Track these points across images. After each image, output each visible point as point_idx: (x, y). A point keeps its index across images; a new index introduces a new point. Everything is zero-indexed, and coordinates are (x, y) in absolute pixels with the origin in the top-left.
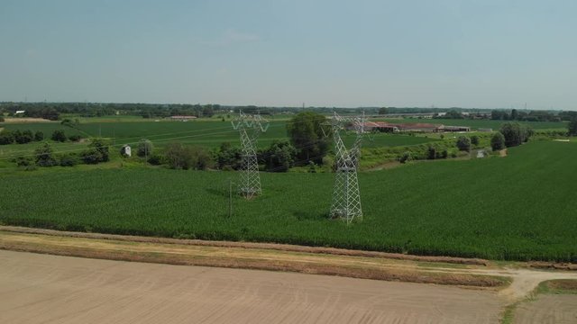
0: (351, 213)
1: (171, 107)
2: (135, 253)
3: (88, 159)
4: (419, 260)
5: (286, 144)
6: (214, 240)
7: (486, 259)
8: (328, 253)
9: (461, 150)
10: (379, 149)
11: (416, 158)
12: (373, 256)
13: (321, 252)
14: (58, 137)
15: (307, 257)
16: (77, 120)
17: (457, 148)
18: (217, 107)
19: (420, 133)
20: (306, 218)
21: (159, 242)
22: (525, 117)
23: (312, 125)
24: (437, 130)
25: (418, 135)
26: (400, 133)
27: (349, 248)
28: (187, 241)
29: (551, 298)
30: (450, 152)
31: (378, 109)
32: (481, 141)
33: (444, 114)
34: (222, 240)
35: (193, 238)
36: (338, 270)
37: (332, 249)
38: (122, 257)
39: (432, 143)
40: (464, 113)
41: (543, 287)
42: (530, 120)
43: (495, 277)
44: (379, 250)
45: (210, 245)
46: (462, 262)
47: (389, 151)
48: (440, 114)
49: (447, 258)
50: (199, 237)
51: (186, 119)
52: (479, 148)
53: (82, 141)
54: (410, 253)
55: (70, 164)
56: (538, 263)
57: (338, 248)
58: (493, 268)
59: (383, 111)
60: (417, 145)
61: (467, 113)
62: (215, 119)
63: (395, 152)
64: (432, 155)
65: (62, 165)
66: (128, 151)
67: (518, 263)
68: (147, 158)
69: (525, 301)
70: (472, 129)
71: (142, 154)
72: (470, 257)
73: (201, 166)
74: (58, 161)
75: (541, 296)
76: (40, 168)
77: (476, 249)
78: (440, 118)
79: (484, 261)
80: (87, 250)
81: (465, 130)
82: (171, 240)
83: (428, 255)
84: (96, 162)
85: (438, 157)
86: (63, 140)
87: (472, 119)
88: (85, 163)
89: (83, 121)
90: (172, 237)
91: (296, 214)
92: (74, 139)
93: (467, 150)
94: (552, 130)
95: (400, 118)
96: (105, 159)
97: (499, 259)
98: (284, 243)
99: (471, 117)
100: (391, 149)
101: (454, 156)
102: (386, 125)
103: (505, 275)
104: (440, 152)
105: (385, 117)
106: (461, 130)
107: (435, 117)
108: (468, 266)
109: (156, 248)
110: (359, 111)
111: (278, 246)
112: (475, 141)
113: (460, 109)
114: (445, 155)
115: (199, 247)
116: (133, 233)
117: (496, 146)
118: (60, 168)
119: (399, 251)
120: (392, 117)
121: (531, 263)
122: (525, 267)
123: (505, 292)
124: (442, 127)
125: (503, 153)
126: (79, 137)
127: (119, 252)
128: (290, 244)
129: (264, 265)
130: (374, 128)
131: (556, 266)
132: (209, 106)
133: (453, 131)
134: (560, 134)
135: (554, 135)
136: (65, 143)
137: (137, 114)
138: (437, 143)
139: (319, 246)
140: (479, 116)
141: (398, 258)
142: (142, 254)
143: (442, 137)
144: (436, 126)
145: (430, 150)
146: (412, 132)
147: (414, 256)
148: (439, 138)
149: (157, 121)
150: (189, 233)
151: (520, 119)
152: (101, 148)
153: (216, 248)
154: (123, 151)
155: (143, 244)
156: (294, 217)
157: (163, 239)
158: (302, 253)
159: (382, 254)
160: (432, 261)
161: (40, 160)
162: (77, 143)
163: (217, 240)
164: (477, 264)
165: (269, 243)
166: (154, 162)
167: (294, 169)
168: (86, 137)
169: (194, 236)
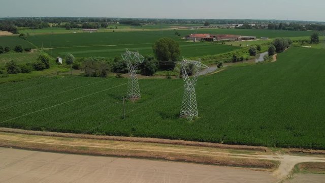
0: (191, 114)
1: (83, 20)
2: (72, 147)
3: (38, 68)
4: (229, 148)
5: (153, 58)
6: (116, 136)
7: (266, 146)
8: (180, 144)
9: (251, 55)
10: (205, 57)
11: (226, 62)
12: (205, 146)
13: (176, 144)
14: (18, 50)
15: (169, 148)
16: (28, 34)
17: (249, 54)
18: (109, 20)
19: (228, 41)
20: (167, 117)
21: (85, 138)
22: (287, 28)
24: (238, 39)
25: (227, 43)
26: (217, 42)
28: (100, 137)
29: (300, 177)
30: (245, 57)
31: (204, 20)
32: (262, 48)
33: (241, 25)
34: (120, 136)
35: (104, 135)
36: (186, 158)
38: (64, 150)
39: (235, 52)
40: (253, 25)
41: (297, 168)
42: (289, 29)
43: (271, 161)
44: (208, 142)
45: (114, 140)
46: (253, 149)
47: (211, 58)
48: (239, 25)
49: (245, 146)
50: (107, 134)
51: (91, 31)
52: (261, 53)
53: (32, 51)
54: (225, 143)
55: (27, 72)
56: (294, 149)
57: (185, 140)
58: (269, 154)
59: (207, 23)
60: (227, 53)
61: (254, 25)
62: (108, 30)
63: (214, 58)
64: (235, 60)
65: (23, 72)
66: (60, 61)
67: (283, 149)
68: (72, 65)
69: (287, 179)
70: (258, 38)
71: (68, 63)
72: (257, 146)
73: (104, 75)
74: (20, 70)
75: (295, 175)
76: (10, 75)
77: (261, 141)
78: (239, 28)
79: (265, 148)
80: (44, 145)
81: (253, 39)
82: (91, 136)
83: (235, 144)
84: (42, 69)
85: (238, 61)
86: (21, 51)
87: (257, 28)
88: (36, 70)
89: (32, 33)
90: (92, 134)
91: (161, 114)
92: (27, 50)
93: (254, 55)
94: (302, 38)
95: (217, 28)
96: (47, 67)
97: (273, 147)
99: (256, 27)
100: (212, 56)
101: (247, 59)
102: (208, 36)
103: (276, 159)
104: (240, 57)
105: (207, 28)
106: (250, 39)
107: (236, 28)
108: (257, 153)
109: (84, 143)
110: (194, 22)
112: (259, 48)
113: (250, 21)
114: (242, 59)
115: (107, 141)
117: (270, 53)
118: (21, 74)
119: (219, 142)
120: (212, 27)
121: (290, 149)
122: (287, 153)
123: (276, 172)
124: (240, 37)
125: (274, 57)
126: (31, 49)
127: (63, 147)
129: (145, 155)
130: (202, 39)
131: (304, 151)
132: (104, 20)
133: (246, 39)
134: (307, 41)
135: (302, 42)
136: (23, 53)
137: (63, 27)
138: (238, 50)
139: (175, 139)
140: (260, 26)
141: (218, 147)
142: (76, 148)
143: (241, 45)
144: (237, 36)
145: (234, 56)
146: (224, 41)
147: (227, 145)
148: (238, 45)
149: (75, 32)
150: (102, 132)
151: (284, 29)
152: (44, 61)
153: (117, 142)
154: (57, 61)
155: (76, 140)
156: (160, 117)
157: (87, 136)
158: (166, 145)
159: (209, 144)
160: (237, 149)
161: (10, 70)
162: (29, 53)
163: (118, 136)
164: (261, 150)
165: (147, 137)
166: (76, 67)
167: (158, 73)
168: (34, 48)
169: (105, 133)
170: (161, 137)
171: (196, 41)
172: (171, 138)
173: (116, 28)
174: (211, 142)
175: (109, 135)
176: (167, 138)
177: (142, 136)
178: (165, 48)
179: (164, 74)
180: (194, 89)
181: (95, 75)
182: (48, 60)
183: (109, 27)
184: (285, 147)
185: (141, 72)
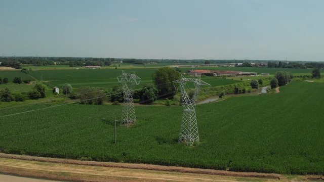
0: (192, 138)
1: (86, 59)
2: (51, 173)
3: (32, 96)
4: (237, 175)
5: (152, 87)
6: (104, 161)
7: (279, 173)
8: (178, 171)
9: (253, 88)
10: (206, 88)
11: (228, 94)
12: (207, 173)
13: (174, 170)
14: (17, 81)
15: (164, 176)
16: (30, 69)
17: (251, 87)
18: (113, 60)
19: (229, 76)
20: (164, 142)
21: (68, 163)
22: (286, 66)
23: (167, 75)
24: (238, 74)
25: (227, 78)
26: (218, 77)
27: (191, 167)
28: (86, 162)
30: (247, 89)
31: (204, 60)
32: (264, 82)
33: (241, 64)
34: (108, 161)
35: (90, 160)
37: (181, 168)
38: (42, 175)
39: (236, 84)
40: (252, 64)
42: (289, 67)
44: (211, 168)
45: (101, 166)
46: (264, 177)
48: (239, 64)
49: (255, 174)
50: (94, 159)
51: (94, 68)
52: (263, 86)
53: (31, 83)
54: (230, 170)
55: (21, 100)
56: (312, 176)
57: (184, 167)
59: (207, 62)
60: (228, 85)
61: (254, 64)
62: (111, 67)
63: (215, 90)
64: (237, 91)
65: (17, 101)
66: (57, 91)
67: (300, 176)
68: (69, 95)
70: (258, 74)
72: (269, 172)
73: (100, 102)
74: (14, 98)
76: (3, 103)
77: (273, 167)
78: (239, 66)
79: (279, 175)
80: (20, 170)
81: (253, 74)
82: (75, 161)
83: (243, 171)
84: (37, 98)
85: (240, 93)
86: (20, 83)
87: (257, 67)
88: (30, 99)
89: (34, 68)
90: (76, 159)
91: (157, 139)
92: (26, 82)
93: (256, 88)
94: (303, 74)
95: (217, 66)
96: (43, 96)
97: (288, 174)
98: (149, 163)
99: (256, 66)
100: (213, 88)
101: (249, 92)
102: (209, 72)
104: (242, 89)
105: (208, 66)
106: (251, 74)
107: (236, 66)
108: (269, 180)
109: (65, 168)
110: (194, 62)
111: (145, 166)
112: (260, 82)
113: (250, 61)
114: (244, 91)
115: (93, 167)
116: (51, 156)
117: (273, 85)
118: (14, 102)
119: (224, 169)
120: (212, 66)
121: (308, 176)
124: (241, 73)
125: (277, 89)
126: (30, 81)
127: (41, 172)
128: (153, 164)
130: (202, 74)
132: (108, 59)
133: (247, 75)
134: (308, 77)
135: (304, 77)
136: (21, 85)
137: (67, 64)
138: (239, 83)
139: (172, 165)
140: (260, 65)
141: (224, 174)
142: (56, 173)
143: (242, 79)
144: (238, 72)
145: (235, 89)
146: (224, 76)
147: (233, 173)
148: (240, 80)
149: (77, 69)
150: (87, 157)
151: (284, 67)
152: (40, 90)
153: (104, 168)
154: (54, 91)
155: (57, 165)
156: (156, 142)
157: (70, 161)
158: (161, 172)
159: (213, 171)
160: (245, 176)
161: (4, 98)
162: (28, 85)
163: (105, 161)
164: (274, 178)
165: (139, 163)
166: (73, 98)
167: (157, 102)
168: (34, 80)
169: (91, 158)
170: (156, 163)
171: (196, 76)
172: (167, 164)
173: (119, 66)
174: (215, 168)
175: (96, 161)
176: (162, 164)
177: (133, 162)
178: (164, 77)
179: (164, 103)
180: (194, 110)
181: (90, 103)
182: (44, 89)
183: (112, 65)
184: (302, 174)
185: (139, 101)
